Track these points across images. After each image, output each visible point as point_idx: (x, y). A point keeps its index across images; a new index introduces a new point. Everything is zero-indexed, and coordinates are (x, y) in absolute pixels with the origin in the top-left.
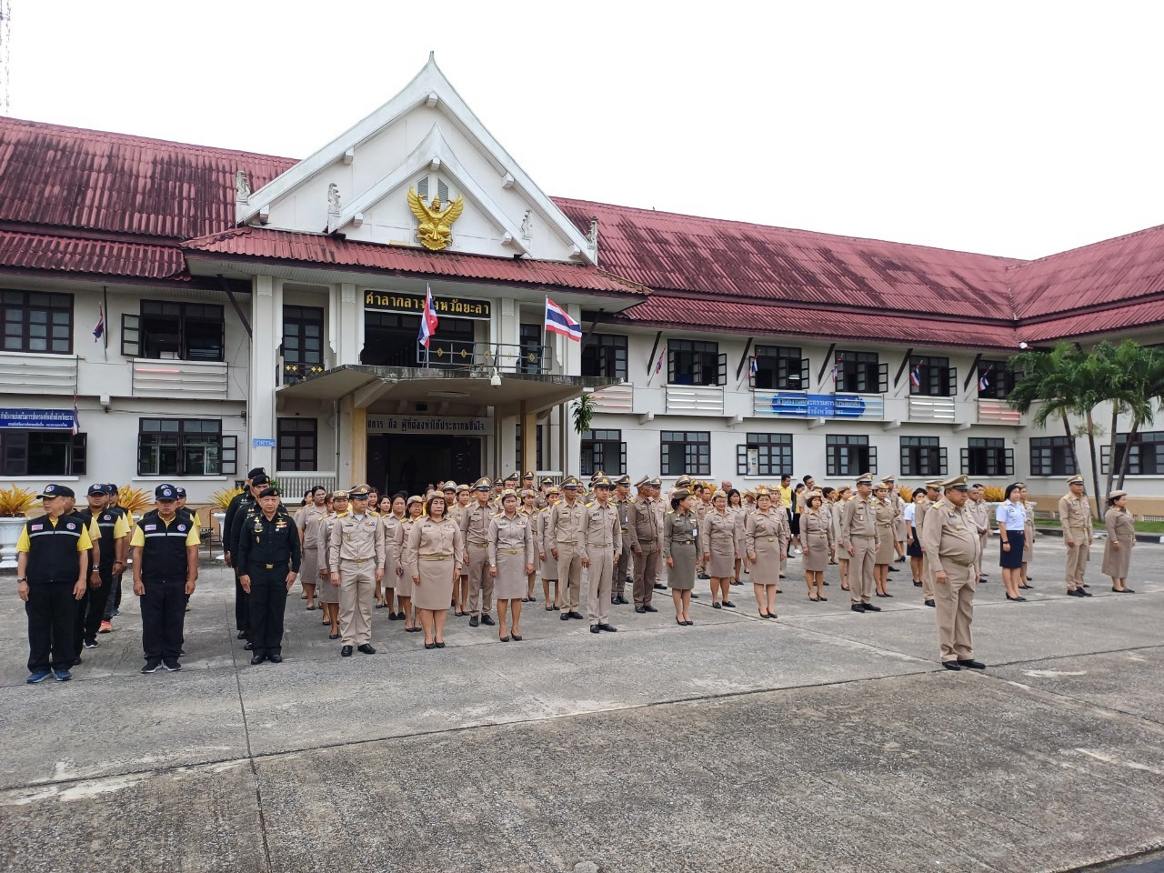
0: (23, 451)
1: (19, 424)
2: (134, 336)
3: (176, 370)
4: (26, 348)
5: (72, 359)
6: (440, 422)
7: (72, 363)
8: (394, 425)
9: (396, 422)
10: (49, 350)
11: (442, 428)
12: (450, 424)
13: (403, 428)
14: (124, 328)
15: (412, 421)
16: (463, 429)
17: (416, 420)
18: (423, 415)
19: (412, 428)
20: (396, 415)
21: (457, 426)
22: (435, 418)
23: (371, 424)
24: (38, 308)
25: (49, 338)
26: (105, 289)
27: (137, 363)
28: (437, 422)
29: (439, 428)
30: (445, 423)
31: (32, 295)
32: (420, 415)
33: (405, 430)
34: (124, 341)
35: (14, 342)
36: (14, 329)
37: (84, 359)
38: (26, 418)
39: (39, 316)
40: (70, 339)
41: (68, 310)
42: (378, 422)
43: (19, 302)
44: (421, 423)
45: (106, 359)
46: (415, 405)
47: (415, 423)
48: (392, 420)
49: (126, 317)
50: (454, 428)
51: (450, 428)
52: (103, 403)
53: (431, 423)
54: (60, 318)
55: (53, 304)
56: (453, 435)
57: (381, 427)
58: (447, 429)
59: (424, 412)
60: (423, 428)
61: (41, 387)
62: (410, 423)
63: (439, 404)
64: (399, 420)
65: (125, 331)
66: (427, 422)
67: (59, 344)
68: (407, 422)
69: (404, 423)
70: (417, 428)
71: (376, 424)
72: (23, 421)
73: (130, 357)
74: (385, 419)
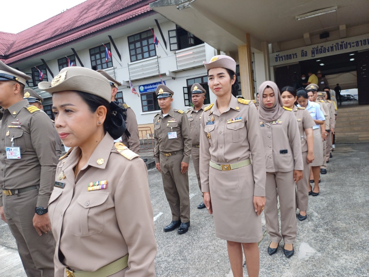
0: (152, 100)
1: (150, 90)
2: (175, 40)
3: (191, 52)
4: (143, 58)
5: (156, 58)
6: (343, 44)
7: (156, 60)
8: (305, 54)
9: (306, 52)
10: (150, 56)
11: (346, 48)
12: (353, 43)
13: (312, 54)
14: (170, 38)
15: (319, 48)
16: (366, 44)
17: (323, 46)
18: (328, 41)
19: (320, 53)
20: (306, 47)
21: (360, 43)
22: (339, 41)
23: (289, 57)
24: (144, 39)
25: (149, 51)
26: (156, 21)
27: (177, 53)
28: (341, 44)
29: (343, 49)
30: (348, 43)
31: (142, 34)
32: (326, 42)
33: (314, 56)
34: (170, 44)
35: (140, 56)
36: (139, 51)
37: (160, 57)
38: (151, 87)
39: (145, 43)
40: (155, 49)
41: (153, 36)
42: (293, 54)
43: (139, 38)
44: (327, 48)
45: (167, 55)
46: (318, 36)
47: (322, 49)
48: (303, 50)
49: (170, 32)
50: (357, 45)
51: (353, 46)
52: (167, 76)
53: (336, 46)
54: (151, 41)
55: (149, 35)
56: (357, 51)
57: (296, 57)
58: (350, 47)
59: (328, 38)
60: (328, 51)
61: (148, 73)
62: (318, 50)
63: (338, 28)
64: (309, 49)
65: (171, 39)
66: (332, 46)
67: (152, 53)
68: (315, 49)
69: (312, 51)
70: (324, 52)
71: (292, 56)
72: (151, 89)
73: (174, 51)
74: (298, 51)
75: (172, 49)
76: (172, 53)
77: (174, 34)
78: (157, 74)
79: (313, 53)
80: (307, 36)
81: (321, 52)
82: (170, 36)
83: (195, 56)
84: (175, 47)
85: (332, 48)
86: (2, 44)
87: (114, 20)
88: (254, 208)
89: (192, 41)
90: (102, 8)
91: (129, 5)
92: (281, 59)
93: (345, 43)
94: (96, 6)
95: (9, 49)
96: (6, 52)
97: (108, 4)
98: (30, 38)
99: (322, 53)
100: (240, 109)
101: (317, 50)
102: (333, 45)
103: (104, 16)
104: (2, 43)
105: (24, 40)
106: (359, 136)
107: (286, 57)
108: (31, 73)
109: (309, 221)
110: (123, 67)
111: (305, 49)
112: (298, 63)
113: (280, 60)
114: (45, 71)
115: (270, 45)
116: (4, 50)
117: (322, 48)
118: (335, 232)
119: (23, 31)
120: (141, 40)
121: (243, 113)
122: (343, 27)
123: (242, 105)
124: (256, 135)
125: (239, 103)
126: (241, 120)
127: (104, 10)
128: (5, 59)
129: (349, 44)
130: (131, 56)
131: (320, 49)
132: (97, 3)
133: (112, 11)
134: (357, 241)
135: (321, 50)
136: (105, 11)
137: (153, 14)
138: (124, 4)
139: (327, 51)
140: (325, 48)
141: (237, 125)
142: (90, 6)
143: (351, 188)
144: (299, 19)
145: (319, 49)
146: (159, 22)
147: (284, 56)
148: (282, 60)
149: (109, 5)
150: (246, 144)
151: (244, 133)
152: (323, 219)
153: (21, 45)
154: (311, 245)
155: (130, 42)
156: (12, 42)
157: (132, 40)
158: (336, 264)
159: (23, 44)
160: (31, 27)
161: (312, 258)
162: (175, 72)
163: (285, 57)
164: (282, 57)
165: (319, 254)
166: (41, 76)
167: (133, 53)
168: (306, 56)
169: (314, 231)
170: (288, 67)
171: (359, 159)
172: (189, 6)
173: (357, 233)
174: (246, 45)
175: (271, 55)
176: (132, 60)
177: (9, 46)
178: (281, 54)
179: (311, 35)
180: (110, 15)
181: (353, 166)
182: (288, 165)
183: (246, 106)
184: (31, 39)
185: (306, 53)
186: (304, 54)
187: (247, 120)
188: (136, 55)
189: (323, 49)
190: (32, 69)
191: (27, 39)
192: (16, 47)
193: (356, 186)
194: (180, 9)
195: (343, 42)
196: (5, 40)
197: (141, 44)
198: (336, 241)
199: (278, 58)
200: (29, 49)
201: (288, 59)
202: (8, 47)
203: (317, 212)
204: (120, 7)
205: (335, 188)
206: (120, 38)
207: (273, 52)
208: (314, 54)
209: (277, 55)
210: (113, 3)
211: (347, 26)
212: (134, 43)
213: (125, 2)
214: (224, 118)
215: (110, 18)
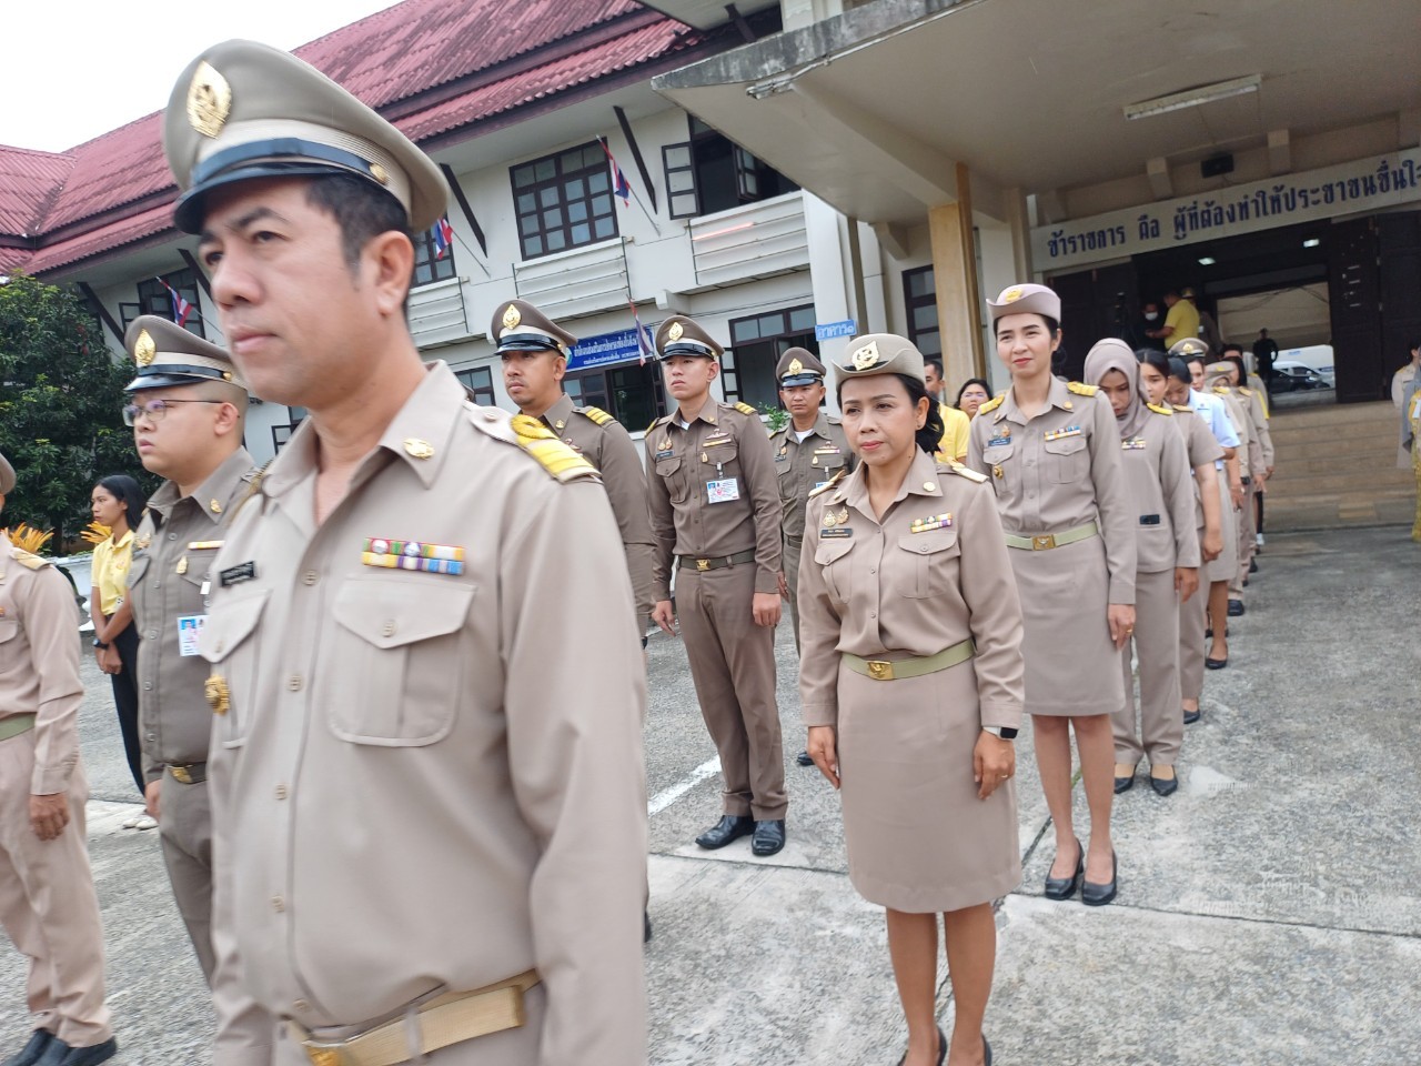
1: (594, 360)
2: (685, 181)
3: (746, 224)
4: (569, 245)
5: (616, 246)
6: (1281, 193)
7: (619, 252)
8: (1152, 228)
9: (1155, 221)
10: (594, 239)
11: (1291, 208)
12: (1315, 191)
13: (1177, 231)
14: (667, 171)
15: (1201, 207)
16: (1358, 194)
17: (1213, 203)
18: (1229, 186)
19: (1204, 226)
20: (1155, 204)
21: (1337, 191)
22: (1268, 186)
23: (1096, 239)
24: (573, 176)
25: (591, 220)
26: (619, 111)
27: (696, 226)
28: (1274, 194)
29: (1279, 211)
30: (1297, 193)
31: (563, 158)
32: (1222, 186)
33: (1184, 236)
34: (670, 195)
35: (557, 239)
36: (553, 218)
37: (632, 241)
38: (599, 351)
39: (575, 189)
40: (613, 213)
41: (604, 167)
42: (1111, 230)
43: (552, 174)
44: (1226, 209)
45: (659, 234)
46: (1198, 165)
47: (1208, 212)
48: (1145, 217)
49: (668, 151)
50: (1329, 199)
51: (1316, 203)
52: (660, 308)
53: (1256, 201)
54: (597, 183)
55: (589, 163)
56: (1330, 219)
57: (1123, 241)
58: (1306, 205)
59: (1230, 176)
60: (1232, 219)
61: (591, 299)
62: (1196, 214)
63: (1264, 142)
64: (1165, 213)
65: (671, 175)
66: (1243, 201)
67: (600, 225)
68: (1186, 213)
69: (1176, 218)
70: (1217, 224)
71: (1108, 235)
72: (597, 355)
73: (685, 220)
74: (1129, 218)
75: (675, 214)
76: (677, 228)
77: (683, 158)
78: (623, 301)
79: (1180, 225)
80: (1157, 167)
81: (1207, 223)
82: (670, 166)
83: (762, 236)
84: (688, 204)
85: (1244, 207)
86: (14, 193)
87: (461, 108)
88: (1110, 632)
89: (750, 185)
90: (403, 60)
91: (512, 54)
92: (1070, 247)
93: (1287, 190)
94: (378, 51)
95: (43, 211)
96: (32, 225)
97: (428, 47)
98: (123, 171)
99: (1210, 225)
100: (1074, 407)
101: (1193, 216)
102: (1246, 197)
103: (417, 89)
104: (15, 190)
105: (102, 178)
106: (1342, 506)
107: (1087, 240)
108: (138, 302)
109: (1207, 723)
110: (493, 279)
111: (1153, 210)
112: (1129, 260)
113: (1065, 252)
114: (191, 292)
115: (1031, 199)
116: (24, 214)
117: (1212, 208)
118: (1280, 741)
119: (86, 144)
120: (560, 181)
121: (1082, 415)
122: (1278, 139)
123: (1077, 399)
124: (1114, 466)
125: (1071, 392)
126: (1078, 431)
127: (416, 70)
128: (30, 250)
129: (1303, 193)
130: (522, 237)
131: (1203, 212)
132: (383, 42)
133: (446, 74)
134: (1340, 754)
135: (1206, 216)
136: (420, 73)
137: (609, 90)
138: (494, 49)
139: (1226, 218)
140: (1220, 208)
141: (1070, 443)
142: (355, 50)
143: (1317, 648)
144: (1135, 117)
145: (1199, 211)
146: (628, 114)
147: (1082, 236)
148: (1075, 250)
149: (432, 49)
150: (1088, 487)
151: (1084, 463)
152: (1245, 717)
153: (90, 198)
154: (1218, 770)
155: (518, 186)
156: (52, 185)
157: (526, 179)
158: (1287, 799)
159: (99, 193)
160: (119, 129)
161: (1226, 793)
162: (687, 296)
163: (1083, 241)
164: (1072, 240)
165: (1244, 785)
166: (181, 312)
167: (532, 225)
168: (1156, 235)
169: (1225, 742)
170: (1094, 273)
171: (1340, 572)
172: (791, 86)
173: (1337, 740)
174: (956, 202)
175: (1036, 234)
176: (528, 253)
177: (42, 200)
178: (1071, 229)
179: (1173, 164)
180: (440, 87)
181: (1323, 591)
182: (1161, 554)
183: (1088, 400)
184: (130, 175)
185: (1157, 226)
186: (1149, 229)
187: (1093, 431)
188: (543, 232)
189: (1213, 213)
190: (140, 285)
191: (112, 175)
192: (72, 205)
193: (1334, 640)
194: (758, 96)
195: (1282, 187)
196: (25, 177)
197: (562, 194)
198: (1283, 759)
199: (1060, 245)
200: (127, 212)
201: (1092, 247)
202: (40, 205)
203: (1227, 704)
204: (478, 58)
205: (1274, 647)
206: (482, 173)
207: (1041, 223)
208: (1184, 229)
209: (1055, 234)
210: (447, 41)
211: (1295, 136)
212: (536, 188)
213: (495, 40)
214: (1037, 429)
215: (443, 98)
